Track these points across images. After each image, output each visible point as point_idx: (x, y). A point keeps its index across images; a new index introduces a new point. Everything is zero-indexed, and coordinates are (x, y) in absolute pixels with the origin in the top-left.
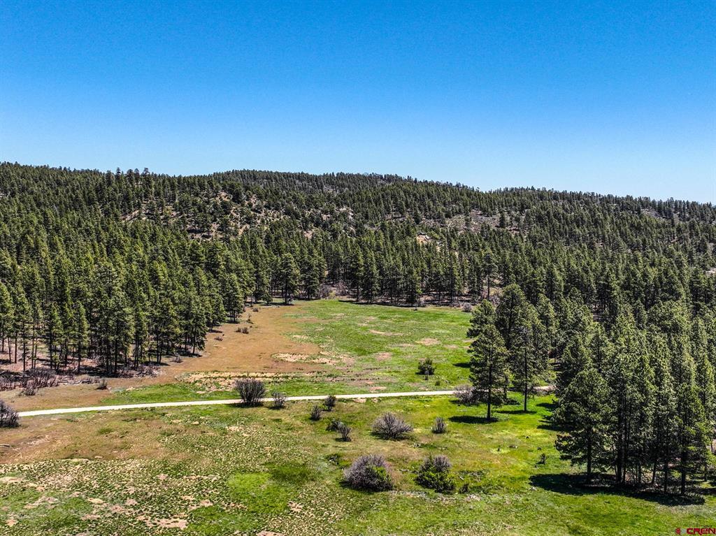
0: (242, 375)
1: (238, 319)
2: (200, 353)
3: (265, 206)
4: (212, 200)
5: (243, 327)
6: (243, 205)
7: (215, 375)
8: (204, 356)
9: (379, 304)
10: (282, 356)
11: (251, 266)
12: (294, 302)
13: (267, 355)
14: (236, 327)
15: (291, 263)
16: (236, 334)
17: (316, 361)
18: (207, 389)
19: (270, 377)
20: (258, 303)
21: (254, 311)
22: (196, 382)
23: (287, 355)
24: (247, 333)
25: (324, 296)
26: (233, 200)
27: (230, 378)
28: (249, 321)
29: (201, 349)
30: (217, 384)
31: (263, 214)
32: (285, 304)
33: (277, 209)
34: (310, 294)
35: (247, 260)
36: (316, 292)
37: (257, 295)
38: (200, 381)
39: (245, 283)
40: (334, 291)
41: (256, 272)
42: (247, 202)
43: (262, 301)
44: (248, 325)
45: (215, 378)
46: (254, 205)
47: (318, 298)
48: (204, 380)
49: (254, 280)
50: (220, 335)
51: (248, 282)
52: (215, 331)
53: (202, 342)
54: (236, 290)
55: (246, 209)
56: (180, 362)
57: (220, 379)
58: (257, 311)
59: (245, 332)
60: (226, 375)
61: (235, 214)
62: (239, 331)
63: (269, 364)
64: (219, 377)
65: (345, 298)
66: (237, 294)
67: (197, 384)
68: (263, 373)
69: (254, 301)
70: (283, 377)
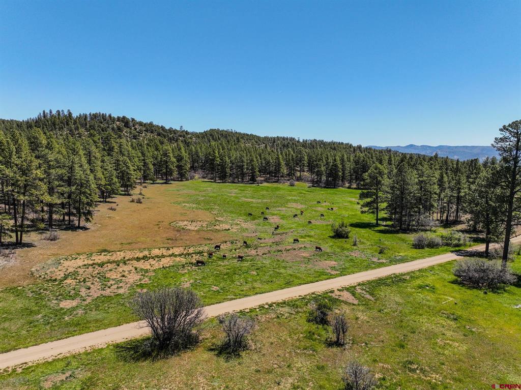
0: (141, 255)
1: (131, 192)
2: (88, 225)
3: (145, 131)
4: (111, 126)
5: (137, 198)
6: (131, 129)
7: (103, 258)
8: (93, 228)
9: (230, 183)
10: (181, 224)
11: (140, 154)
12: (172, 182)
13: (166, 224)
14: (129, 198)
15: (169, 153)
16: (130, 203)
17: (217, 227)
18: (83, 292)
19: (180, 255)
20: (145, 183)
21: (144, 187)
22: (66, 278)
23: (186, 223)
24: (141, 203)
25: (191, 179)
26: (125, 126)
27: (125, 263)
28: (140, 194)
29: (87, 220)
30: (103, 278)
31: (143, 134)
32: (166, 183)
33: (152, 132)
34: (182, 177)
35: (136, 150)
36: (186, 175)
37: (145, 178)
38: (74, 274)
39: (136, 166)
40: (197, 176)
41: (144, 160)
42: (133, 128)
43: (148, 181)
44: (141, 197)
45: (101, 265)
46: (138, 130)
47: (187, 180)
48: (81, 271)
49: (143, 166)
50: (114, 205)
51: (138, 167)
52: (109, 202)
53: (89, 213)
54: (128, 168)
55: (133, 132)
56: (54, 239)
57: (110, 266)
58: (146, 187)
59: (139, 202)
60: (119, 256)
61: (126, 134)
62: (133, 201)
63: (171, 234)
64: (109, 262)
65: (206, 180)
66: (130, 171)
67: (69, 281)
68: (168, 249)
69: (143, 181)
70: (196, 253)
